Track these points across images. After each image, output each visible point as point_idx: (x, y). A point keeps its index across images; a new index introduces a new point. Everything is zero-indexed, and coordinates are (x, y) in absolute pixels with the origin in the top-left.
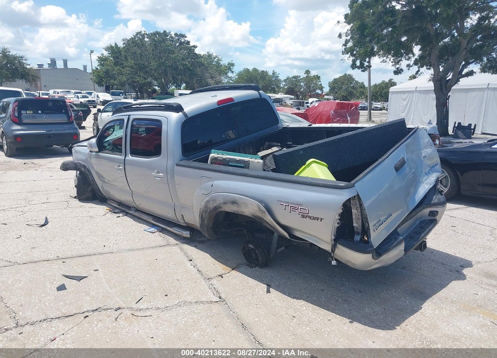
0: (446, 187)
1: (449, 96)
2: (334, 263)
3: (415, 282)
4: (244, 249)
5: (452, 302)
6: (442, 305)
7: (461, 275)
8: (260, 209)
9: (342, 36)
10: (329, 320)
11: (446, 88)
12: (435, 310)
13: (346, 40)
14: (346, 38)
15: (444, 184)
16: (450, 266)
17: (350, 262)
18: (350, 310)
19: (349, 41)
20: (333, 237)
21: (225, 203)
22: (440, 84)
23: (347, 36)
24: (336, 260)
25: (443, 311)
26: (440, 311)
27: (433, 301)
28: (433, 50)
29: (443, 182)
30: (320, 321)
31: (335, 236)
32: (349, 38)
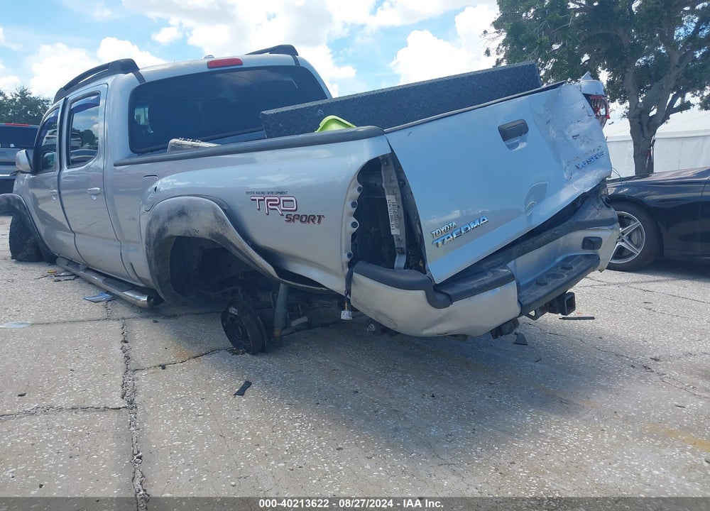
0: (637, 246)
1: (654, 141)
2: (345, 315)
3: (555, 382)
4: (223, 320)
5: (626, 419)
6: (602, 425)
7: (652, 374)
8: (218, 218)
9: (491, 53)
10: (339, 449)
11: (648, 128)
12: (585, 433)
13: (498, 59)
14: (498, 57)
15: (635, 243)
16: (631, 359)
17: (385, 315)
18: (396, 430)
19: (502, 60)
20: (346, 259)
21: (170, 218)
22: (640, 123)
23: (498, 54)
24: (353, 309)
25: (603, 437)
26: (595, 437)
27: (585, 417)
28: (628, 70)
29: (633, 239)
30: (317, 451)
31: (349, 255)
32: (502, 56)
